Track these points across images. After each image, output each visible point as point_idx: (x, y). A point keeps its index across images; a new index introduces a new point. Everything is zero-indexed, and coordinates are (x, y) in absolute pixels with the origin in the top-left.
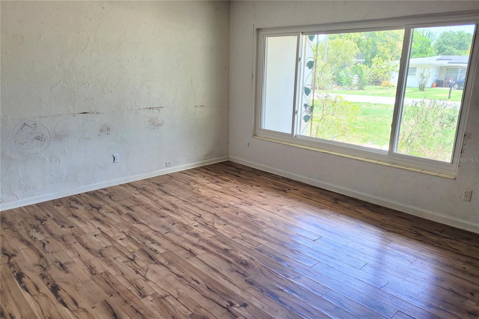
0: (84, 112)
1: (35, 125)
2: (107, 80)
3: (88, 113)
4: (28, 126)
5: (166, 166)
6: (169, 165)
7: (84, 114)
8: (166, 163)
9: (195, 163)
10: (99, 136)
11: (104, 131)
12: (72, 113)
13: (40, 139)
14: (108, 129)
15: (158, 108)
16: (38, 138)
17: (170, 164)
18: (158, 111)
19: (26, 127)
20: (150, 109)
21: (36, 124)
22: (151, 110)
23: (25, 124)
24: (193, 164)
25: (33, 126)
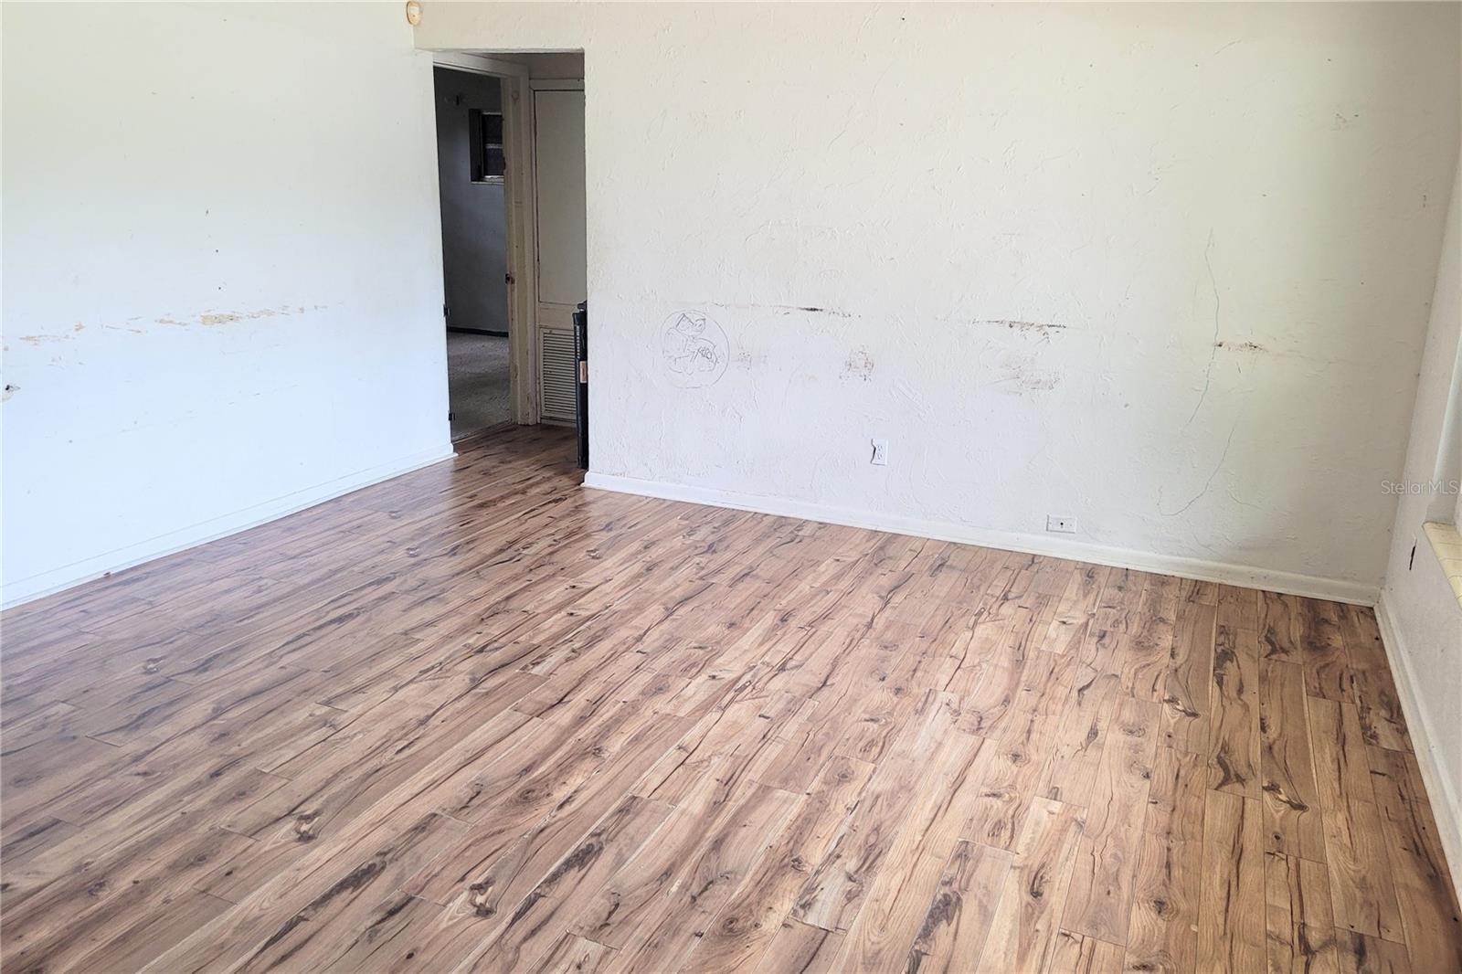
0: (813, 307)
1: (702, 322)
2: (884, 225)
3: (821, 310)
4: (690, 321)
5: (1047, 530)
6: (1058, 527)
7: (810, 312)
8: (1048, 516)
9: (1176, 559)
10: (840, 377)
11: (856, 367)
12: (784, 305)
13: (709, 356)
14: (868, 365)
15: (1041, 326)
16: (704, 353)
17: (1064, 528)
18: (1043, 337)
19: (685, 323)
20: (1011, 326)
21: (704, 320)
22: (1016, 329)
23: (684, 316)
24: (1166, 557)
25: (699, 323)
